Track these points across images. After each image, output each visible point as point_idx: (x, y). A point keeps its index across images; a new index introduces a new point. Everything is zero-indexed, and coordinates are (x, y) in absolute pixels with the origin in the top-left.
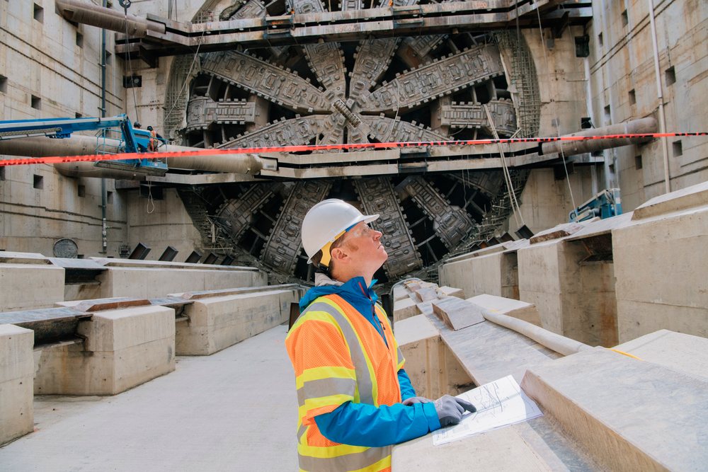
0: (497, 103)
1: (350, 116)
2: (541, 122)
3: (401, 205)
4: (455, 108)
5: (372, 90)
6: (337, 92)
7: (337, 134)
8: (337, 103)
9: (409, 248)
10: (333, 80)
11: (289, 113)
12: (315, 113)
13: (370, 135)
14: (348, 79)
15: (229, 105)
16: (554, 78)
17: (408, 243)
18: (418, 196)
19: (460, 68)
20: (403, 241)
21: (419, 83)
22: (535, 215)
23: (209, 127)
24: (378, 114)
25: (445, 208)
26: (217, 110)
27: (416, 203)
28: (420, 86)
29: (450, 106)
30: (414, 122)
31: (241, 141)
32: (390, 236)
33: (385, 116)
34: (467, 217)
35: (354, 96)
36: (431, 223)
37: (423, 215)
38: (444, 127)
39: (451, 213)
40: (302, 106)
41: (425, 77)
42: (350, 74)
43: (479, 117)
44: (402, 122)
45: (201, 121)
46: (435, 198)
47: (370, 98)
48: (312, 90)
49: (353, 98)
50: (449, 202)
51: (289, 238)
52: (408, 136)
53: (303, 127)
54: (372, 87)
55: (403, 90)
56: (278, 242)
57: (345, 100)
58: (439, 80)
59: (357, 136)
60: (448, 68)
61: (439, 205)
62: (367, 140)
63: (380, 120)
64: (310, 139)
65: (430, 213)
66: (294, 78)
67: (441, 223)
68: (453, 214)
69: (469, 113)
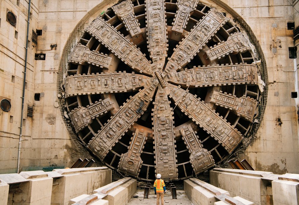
0: (245, 99)
1: (161, 82)
3: (175, 139)
4: (221, 95)
5: (178, 71)
6: (159, 66)
7: (151, 89)
8: (157, 72)
9: (173, 165)
10: (158, 59)
11: (129, 69)
12: (143, 74)
13: (169, 95)
14: (167, 61)
15: (97, 55)
17: (173, 162)
18: (186, 137)
19: (230, 73)
20: (170, 160)
21: (205, 75)
23: (82, 63)
24: (177, 85)
25: (199, 148)
26: (90, 55)
27: (184, 141)
28: (205, 77)
29: (218, 93)
30: (196, 96)
31: (98, 77)
32: (164, 155)
33: (181, 87)
34: (210, 157)
35: (167, 71)
36: (189, 155)
37: (186, 148)
38: (211, 103)
39: (202, 152)
40: (138, 68)
41: (209, 72)
42: (169, 58)
43: (233, 103)
44: (189, 94)
45: (79, 59)
46: (196, 141)
47: (175, 75)
48: (145, 60)
50: (202, 146)
51: (108, 138)
52: (190, 102)
53: (134, 80)
54: (179, 69)
55: (195, 76)
56: (101, 139)
57: (162, 72)
58: (217, 77)
59: (162, 94)
60: (223, 71)
61: (196, 146)
62: (167, 98)
63: (178, 89)
64: (136, 87)
65: (190, 148)
66: (137, 51)
67: (194, 156)
68: (203, 153)
69: (228, 100)
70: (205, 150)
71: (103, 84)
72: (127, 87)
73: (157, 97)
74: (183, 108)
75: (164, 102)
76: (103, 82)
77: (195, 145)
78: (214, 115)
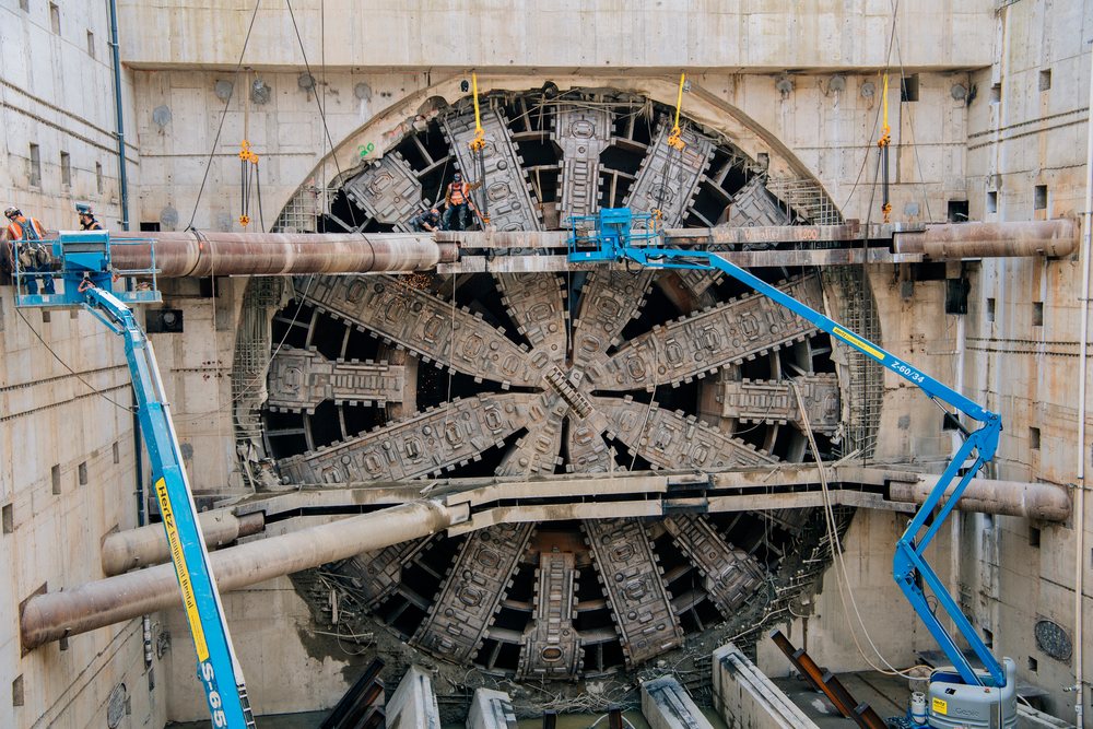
0: (815, 383)
1: (573, 399)
2: (882, 420)
3: (655, 551)
4: (748, 389)
6: (553, 355)
7: (552, 430)
8: (552, 374)
9: (666, 620)
10: (545, 332)
11: (466, 386)
12: (514, 389)
13: (606, 432)
14: (571, 330)
15: (356, 370)
16: (907, 349)
17: (665, 612)
18: (683, 535)
19: (759, 319)
20: (657, 610)
21: (691, 343)
22: (864, 568)
23: (317, 409)
24: (621, 395)
25: (725, 556)
26: (333, 378)
27: (680, 549)
28: (692, 348)
29: (738, 384)
30: (680, 412)
31: (381, 437)
32: (637, 603)
33: (633, 400)
34: (757, 569)
35: (581, 362)
36: (701, 580)
38: (727, 420)
40: (491, 377)
41: (701, 332)
42: (575, 322)
43: (784, 406)
44: (661, 412)
45: (301, 397)
46: (710, 539)
47: (607, 366)
48: (509, 347)
49: (579, 367)
51: (468, 608)
52: (669, 435)
53: (493, 416)
54: (612, 346)
55: (663, 354)
56: (448, 615)
57: (566, 370)
58: (724, 339)
59: (585, 435)
60: (739, 318)
61: (715, 552)
62: (603, 441)
63: (625, 406)
64: (505, 437)
65: (701, 564)
66: (476, 324)
67: (717, 580)
68: (738, 565)
69: (769, 398)
70: (742, 556)
71: (404, 456)
72: (480, 446)
73: (573, 449)
74: (654, 457)
75: (596, 457)
76: (401, 449)
77: (712, 550)
78: (743, 453)
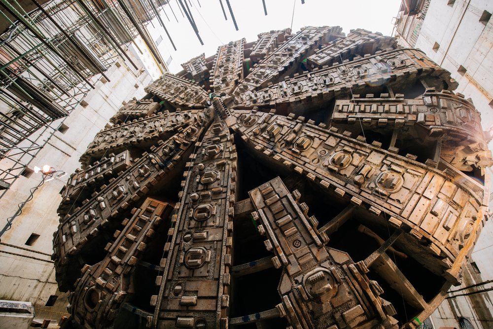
0: (437, 96)
7: (200, 124)
9: (210, 318)
10: (223, 86)
18: (267, 210)
25: (315, 250)
27: (259, 223)
28: (311, 85)
39: (326, 264)
46: (297, 221)
50: (327, 240)
58: (337, 79)
59: (218, 126)
61: (301, 239)
62: (228, 131)
64: (176, 127)
65: (279, 249)
67: (297, 282)
68: (333, 268)
70: (341, 257)
72: (162, 130)
73: (209, 135)
74: (260, 142)
75: (219, 138)
77: (298, 236)
